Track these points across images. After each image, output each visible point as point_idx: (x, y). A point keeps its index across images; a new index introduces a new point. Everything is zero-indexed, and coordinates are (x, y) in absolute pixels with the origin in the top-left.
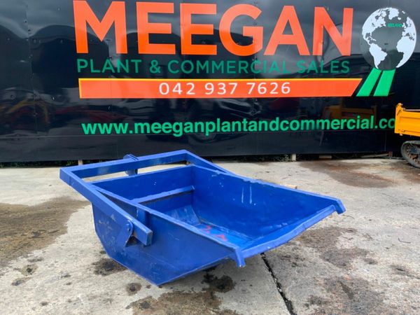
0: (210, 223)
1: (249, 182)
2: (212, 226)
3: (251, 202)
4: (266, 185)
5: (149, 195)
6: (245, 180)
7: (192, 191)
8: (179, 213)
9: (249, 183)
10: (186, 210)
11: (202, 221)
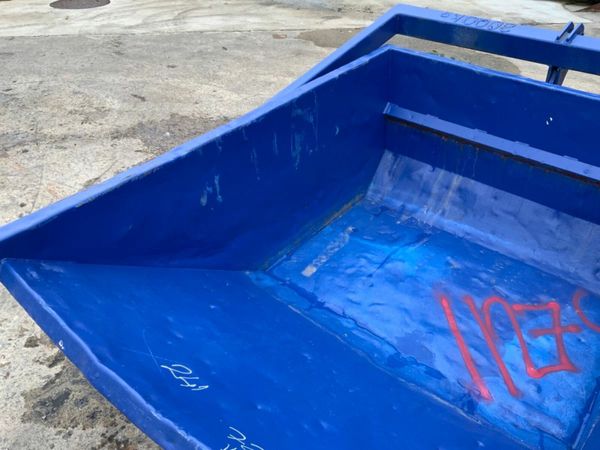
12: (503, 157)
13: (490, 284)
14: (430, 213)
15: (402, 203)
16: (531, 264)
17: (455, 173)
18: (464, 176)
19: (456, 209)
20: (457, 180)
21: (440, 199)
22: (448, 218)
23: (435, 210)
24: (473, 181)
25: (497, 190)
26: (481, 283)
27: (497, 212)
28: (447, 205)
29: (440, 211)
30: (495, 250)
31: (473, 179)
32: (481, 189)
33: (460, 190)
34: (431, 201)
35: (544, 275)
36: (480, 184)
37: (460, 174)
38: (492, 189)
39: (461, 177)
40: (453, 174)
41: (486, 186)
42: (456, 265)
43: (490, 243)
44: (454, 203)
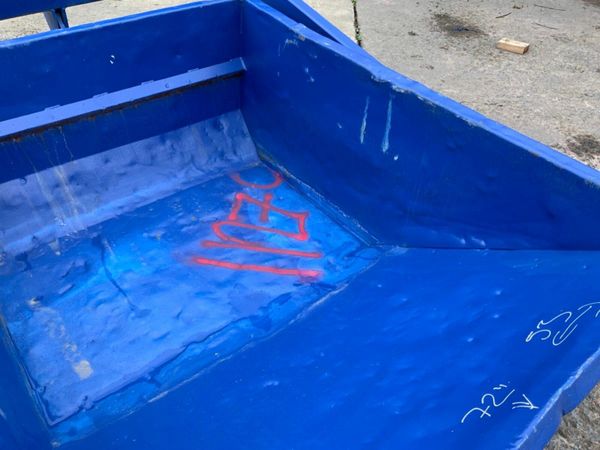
0: (281, 168)
1: (388, 85)
2: (284, 177)
3: (386, 147)
4: (439, 108)
5: (146, 79)
6: (379, 75)
7: (241, 74)
8: (204, 135)
9: (386, 86)
10: (224, 123)
11: (264, 156)
12: (89, 118)
13: (196, 223)
14: (68, 220)
15: (30, 237)
16: (187, 187)
17: (52, 166)
18: (62, 163)
19: (86, 197)
20: (60, 172)
21: (61, 201)
22: (89, 210)
23: (69, 214)
24: (75, 162)
25: (104, 153)
26: (191, 227)
27: (122, 171)
28: (74, 202)
29: (76, 211)
30: (154, 200)
31: (73, 160)
32: (89, 163)
33: (72, 179)
34: (56, 210)
35: (204, 186)
36: (83, 160)
37: (57, 164)
38: (97, 156)
39: (61, 167)
40: (51, 169)
41: (92, 157)
42: (158, 234)
43: (145, 199)
44: (79, 194)
